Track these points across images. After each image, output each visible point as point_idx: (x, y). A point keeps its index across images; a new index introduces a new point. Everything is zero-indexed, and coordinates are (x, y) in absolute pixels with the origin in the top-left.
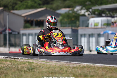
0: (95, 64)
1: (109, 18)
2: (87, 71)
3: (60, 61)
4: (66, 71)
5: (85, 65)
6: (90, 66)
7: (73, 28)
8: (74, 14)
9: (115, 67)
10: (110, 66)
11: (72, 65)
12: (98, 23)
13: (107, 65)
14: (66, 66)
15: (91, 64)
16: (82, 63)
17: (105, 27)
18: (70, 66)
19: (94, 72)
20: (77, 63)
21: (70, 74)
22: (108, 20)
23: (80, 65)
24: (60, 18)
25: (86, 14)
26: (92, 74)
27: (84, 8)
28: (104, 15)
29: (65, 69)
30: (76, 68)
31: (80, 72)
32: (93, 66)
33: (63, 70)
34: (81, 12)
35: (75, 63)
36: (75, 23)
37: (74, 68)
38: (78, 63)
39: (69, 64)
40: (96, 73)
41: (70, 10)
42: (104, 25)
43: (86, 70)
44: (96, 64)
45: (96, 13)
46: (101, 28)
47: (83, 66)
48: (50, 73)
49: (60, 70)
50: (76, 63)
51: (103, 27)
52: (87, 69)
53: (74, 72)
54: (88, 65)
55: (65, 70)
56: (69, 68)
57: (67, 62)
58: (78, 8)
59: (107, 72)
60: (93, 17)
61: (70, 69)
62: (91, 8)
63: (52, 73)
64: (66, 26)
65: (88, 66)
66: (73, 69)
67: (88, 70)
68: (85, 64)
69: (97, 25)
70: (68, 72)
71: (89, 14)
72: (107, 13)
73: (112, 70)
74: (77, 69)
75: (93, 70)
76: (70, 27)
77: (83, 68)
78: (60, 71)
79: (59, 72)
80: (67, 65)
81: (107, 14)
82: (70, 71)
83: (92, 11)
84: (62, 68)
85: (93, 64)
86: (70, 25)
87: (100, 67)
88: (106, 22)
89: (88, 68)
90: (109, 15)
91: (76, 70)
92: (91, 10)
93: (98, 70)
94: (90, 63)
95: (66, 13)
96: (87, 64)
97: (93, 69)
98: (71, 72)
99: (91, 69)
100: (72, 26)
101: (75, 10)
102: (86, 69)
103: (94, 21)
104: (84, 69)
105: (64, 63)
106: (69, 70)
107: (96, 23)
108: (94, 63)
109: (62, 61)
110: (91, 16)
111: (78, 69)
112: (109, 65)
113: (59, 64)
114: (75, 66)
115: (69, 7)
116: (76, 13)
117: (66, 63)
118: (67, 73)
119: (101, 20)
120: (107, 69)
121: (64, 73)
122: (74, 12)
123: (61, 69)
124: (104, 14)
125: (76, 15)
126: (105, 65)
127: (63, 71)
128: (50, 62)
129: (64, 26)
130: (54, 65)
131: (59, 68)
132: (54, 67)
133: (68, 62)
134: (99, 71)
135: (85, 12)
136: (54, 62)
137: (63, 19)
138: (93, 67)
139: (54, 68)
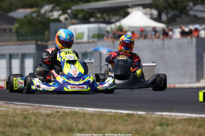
0: (84, 109)
1: (102, 26)
2: (72, 122)
3: (21, 103)
4: (35, 122)
5: (67, 111)
6: (76, 112)
7: (39, 43)
8: (39, 19)
9: (120, 114)
10: (111, 112)
11: (43, 111)
12: (83, 34)
13: (105, 110)
14: (33, 112)
15: (77, 109)
16: (61, 107)
17: (95, 40)
18: (40, 112)
19: (85, 122)
20: (52, 108)
21: (41, 127)
22: (99, 28)
23: (57, 110)
24: (16, 25)
25: (62, 18)
26: (81, 127)
27: (58, 8)
28: (92, 20)
29: (33, 118)
30: (52, 116)
31: (59, 123)
32: (81, 111)
33: (28, 120)
34: (52, 16)
35: (49, 107)
36: (43, 34)
37: (48, 115)
38: (54, 106)
39: (38, 109)
40: (87, 124)
41: (33, 12)
42: (93, 37)
43: (69, 120)
44: (86, 109)
45: (80, 16)
46: (88, 43)
47: (64, 112)
48: (6, 126)
49: (24, 120)
50: (51, 106)
51: (91, 40)
52: (71, 118)
53: (48, 124)
54: (73, 110)
55: (32, 120)
56: (40, 117)
57: (34, 104)
58: (47, 8)
59: (107, 122)
60: (73, 24)
61: (42, 118)
62: (70, 8)
63: (10, 126)
64: (26, 40)
65: (72, 112)
66: (48, 119)
67: (72, 120)
68: (67, 109)
69: (81, 36)
70: (38, 124)
71: (66, 19)
72: (99, 15)
73: (115, 119)
74: (54, 117)
75: (82, 120)
76: (34, 42)
77: (63, 115)
78: (25, 123)
79: (23, 124)
80: (35, 111)
81: (98, 18)
82: (42, 121)
83: (72, 13)
84: (27, 116)
85: (80, 108)
86: (34, 38)
87: (94, 114)
88: (97, 32)
89: (73, 115)
90: (101, 20)
91: (53, 119)
92: (69, 11)
93: (90, 120)
94: (75, 106)
95: (26, 16)
96: (70, 107)
97: (82, 117)
98: (42, 123)
99: (78, 117)
100: (37, 40)
101: (43, 11)
102: (69, 118)
103: (75, 29)
104: (66, 118)
105: (30, 107)
106: (40, 119)
107: (79, 34)
108: (82, 107)
109: (25, 104)
110: (69, 21)
111: (56, 119)
112: (108, 110)
113: (21, 109)
114: (49, 112)
115: (30, 6)
116: (44, 18)
117: (32, 107)
118: (36, 126)
119: (89, 28)
120: (107, 117)
121: (32, 126)
122: (39, 15)
123: (25, 118)
124: (93, 17)
125: (43, 20)
126: (102, 110)
127: (30, 121)
128: (5, 106)
129: (23, 40)
130: (12, 110)
131: (21, 117)
132: (13, 115)
133: (36, 105)
134: (92, 121)
135: (60, 15)
136: (11, 106)
137: (21, 27)
138: (81, 113)
139: (13, 117)
